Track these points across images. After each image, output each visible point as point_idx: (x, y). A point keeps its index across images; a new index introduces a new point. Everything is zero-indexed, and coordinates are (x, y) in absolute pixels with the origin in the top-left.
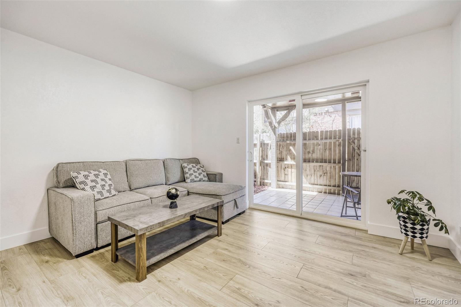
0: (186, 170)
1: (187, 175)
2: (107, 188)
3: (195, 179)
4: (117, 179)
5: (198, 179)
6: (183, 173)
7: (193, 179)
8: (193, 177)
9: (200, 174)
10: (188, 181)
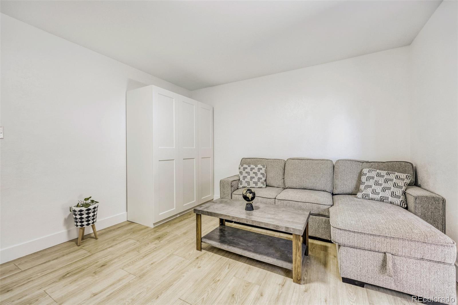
0: (363, 179)
1: (362, 187)
2: (256, 180)
3: (371, 196)
4: (272, 175)
5: (378, 197)
6: (359, 182)
7: (368, 195)
8: (369, 191)
9: (384, 190)
10: (359, 195)
